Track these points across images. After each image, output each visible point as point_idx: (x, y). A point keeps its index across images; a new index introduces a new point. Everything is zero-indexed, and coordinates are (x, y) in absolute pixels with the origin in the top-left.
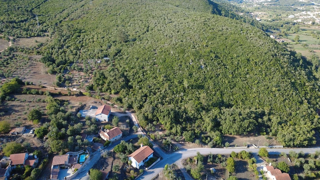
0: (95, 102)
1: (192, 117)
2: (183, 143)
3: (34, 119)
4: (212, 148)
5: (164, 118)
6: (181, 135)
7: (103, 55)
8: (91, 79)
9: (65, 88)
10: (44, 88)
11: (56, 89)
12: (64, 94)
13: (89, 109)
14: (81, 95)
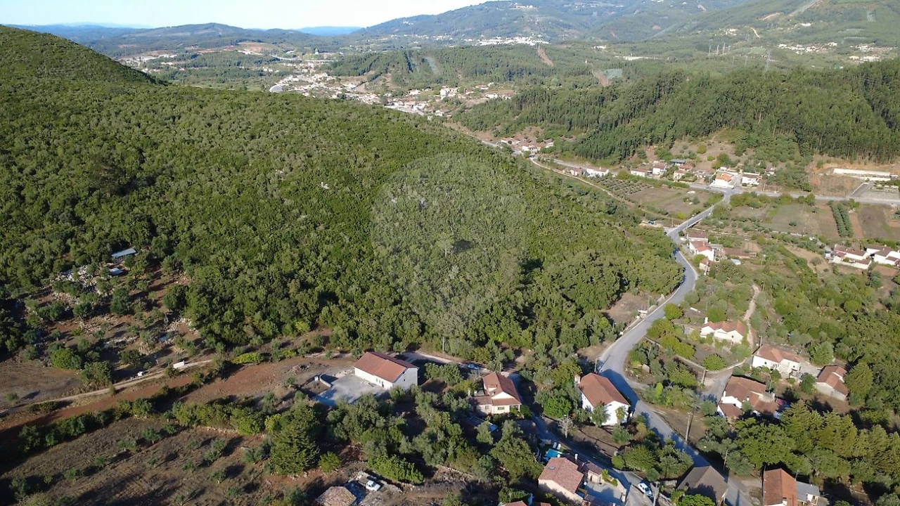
0: (301, 367)
3: (317, 457)
7: (108, 246)
8: (169, 324)
9: (140, 374)
10: (64, 409)
11: (117, 392)
12: (185, 389)
13: (329, 385)
14: (229, 369)
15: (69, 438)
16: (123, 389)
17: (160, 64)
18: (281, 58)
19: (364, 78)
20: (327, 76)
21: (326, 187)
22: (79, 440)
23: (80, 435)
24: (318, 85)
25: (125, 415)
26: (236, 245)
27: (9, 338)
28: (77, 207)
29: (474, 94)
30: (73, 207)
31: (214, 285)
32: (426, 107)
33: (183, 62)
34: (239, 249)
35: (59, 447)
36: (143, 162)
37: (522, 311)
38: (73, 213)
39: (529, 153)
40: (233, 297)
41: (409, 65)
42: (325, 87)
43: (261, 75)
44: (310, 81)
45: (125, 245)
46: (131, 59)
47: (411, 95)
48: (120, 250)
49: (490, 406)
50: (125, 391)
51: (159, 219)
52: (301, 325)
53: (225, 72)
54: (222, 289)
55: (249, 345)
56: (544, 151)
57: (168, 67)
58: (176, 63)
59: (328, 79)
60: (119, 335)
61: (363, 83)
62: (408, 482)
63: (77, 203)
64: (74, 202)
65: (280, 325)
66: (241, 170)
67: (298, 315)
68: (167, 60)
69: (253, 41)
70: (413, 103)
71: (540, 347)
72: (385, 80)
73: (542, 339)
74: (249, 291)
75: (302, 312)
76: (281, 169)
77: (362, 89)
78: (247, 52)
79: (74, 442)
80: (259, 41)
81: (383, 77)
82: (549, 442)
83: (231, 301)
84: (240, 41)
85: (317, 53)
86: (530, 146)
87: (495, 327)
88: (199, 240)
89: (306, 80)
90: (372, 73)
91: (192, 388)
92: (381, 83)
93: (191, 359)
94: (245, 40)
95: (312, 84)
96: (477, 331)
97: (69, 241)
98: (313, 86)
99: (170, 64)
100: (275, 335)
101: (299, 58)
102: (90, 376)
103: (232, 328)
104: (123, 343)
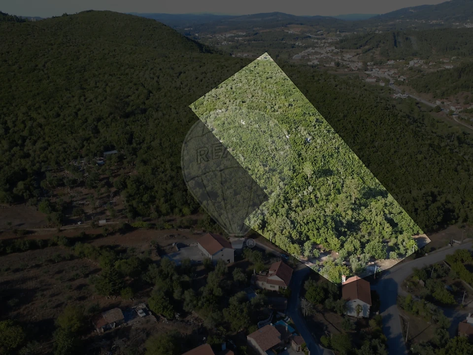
0: (170, 236)
1: (353, 221)
2: (373, 263)
3: (120, 288)
4: (415, 259)
5: (319, 232)
6: (363, 252)
7: (102, 147)
8: (113, 197)
9: (79, 223)
10: (30, 235)
11: (61, 231)
12: (94, 236)
13: (178, 250)
14: (127, 229)
15: (20, 250)
16: (65, 230)
17: (234, 39)
18: (312, 36)
19: (360, 51)
20: (334, 49)
21: (244, 123)
22: (25, 253)
23: (26, 250)
24: (326, 55)
25: (55, 244)
26: (171, 155)
27: (26, 192)
28: (99, 123)
29: (435, 65)
30: (97, 123)
31: (144, 177)
32: (395, 73)
33: (248, 38)
34: (172, 158)
35: (13, 254)
36: (147, 99)
37: (345, 225)
38: (96, 126)
39: (453, 112)
40: (154, 187)
41: (395, 42)
42: (330, 56)
43: (293, 47)
44: (322, 52)
45: (113, 148)
46: (220, 35)
47: (388, 65)
48: (110, 151)
49: (265, 283)
50: (65, 231)
51: (137, 134)
52: (186, 210)
53: (270, 45)
54: (147, 181)
55: (150, 217)
56: (466, 111)
57: (238, 41)
58: (244, 38)
59: (334, 51)
60: (83, 199)
61: (358, 54)
62: (165, 317)
63: (100, 121)
64: (99, 120)
65: (172, 208)
66: (197, 108)
67: (186, 203)
68: (239, 36)
69: (297, 24)
70: (386, 70)
71: (343, 252)
72: (374, 53)
73: (348, 247)
74: (162, 184)
75: (189, 202)
76: (220, 109)
77: (355, 59)
78: (290, 32)
79: (21, 254)
80: (302, 24)
81: (374, 50)
82: (283, 315)
83: (153, 189)
84: (289, 24)
85: (338, 33)
86: (457, 107)
87: (315, 232)
88: (152, 149)
89: (319, 51)
90: (367, 47)
91: (99, 236)
92: (371, 54)
93: (112, 220)
94: (292, 23)
95: (322, 54)
96: (301, 233)
97: (85, 142)
98: (322, 56)
99: (240, 39)
100: (168, 214)
101: (324, 36)
102: (50, 219)
103: (144, 205)
104: (83, 204)
